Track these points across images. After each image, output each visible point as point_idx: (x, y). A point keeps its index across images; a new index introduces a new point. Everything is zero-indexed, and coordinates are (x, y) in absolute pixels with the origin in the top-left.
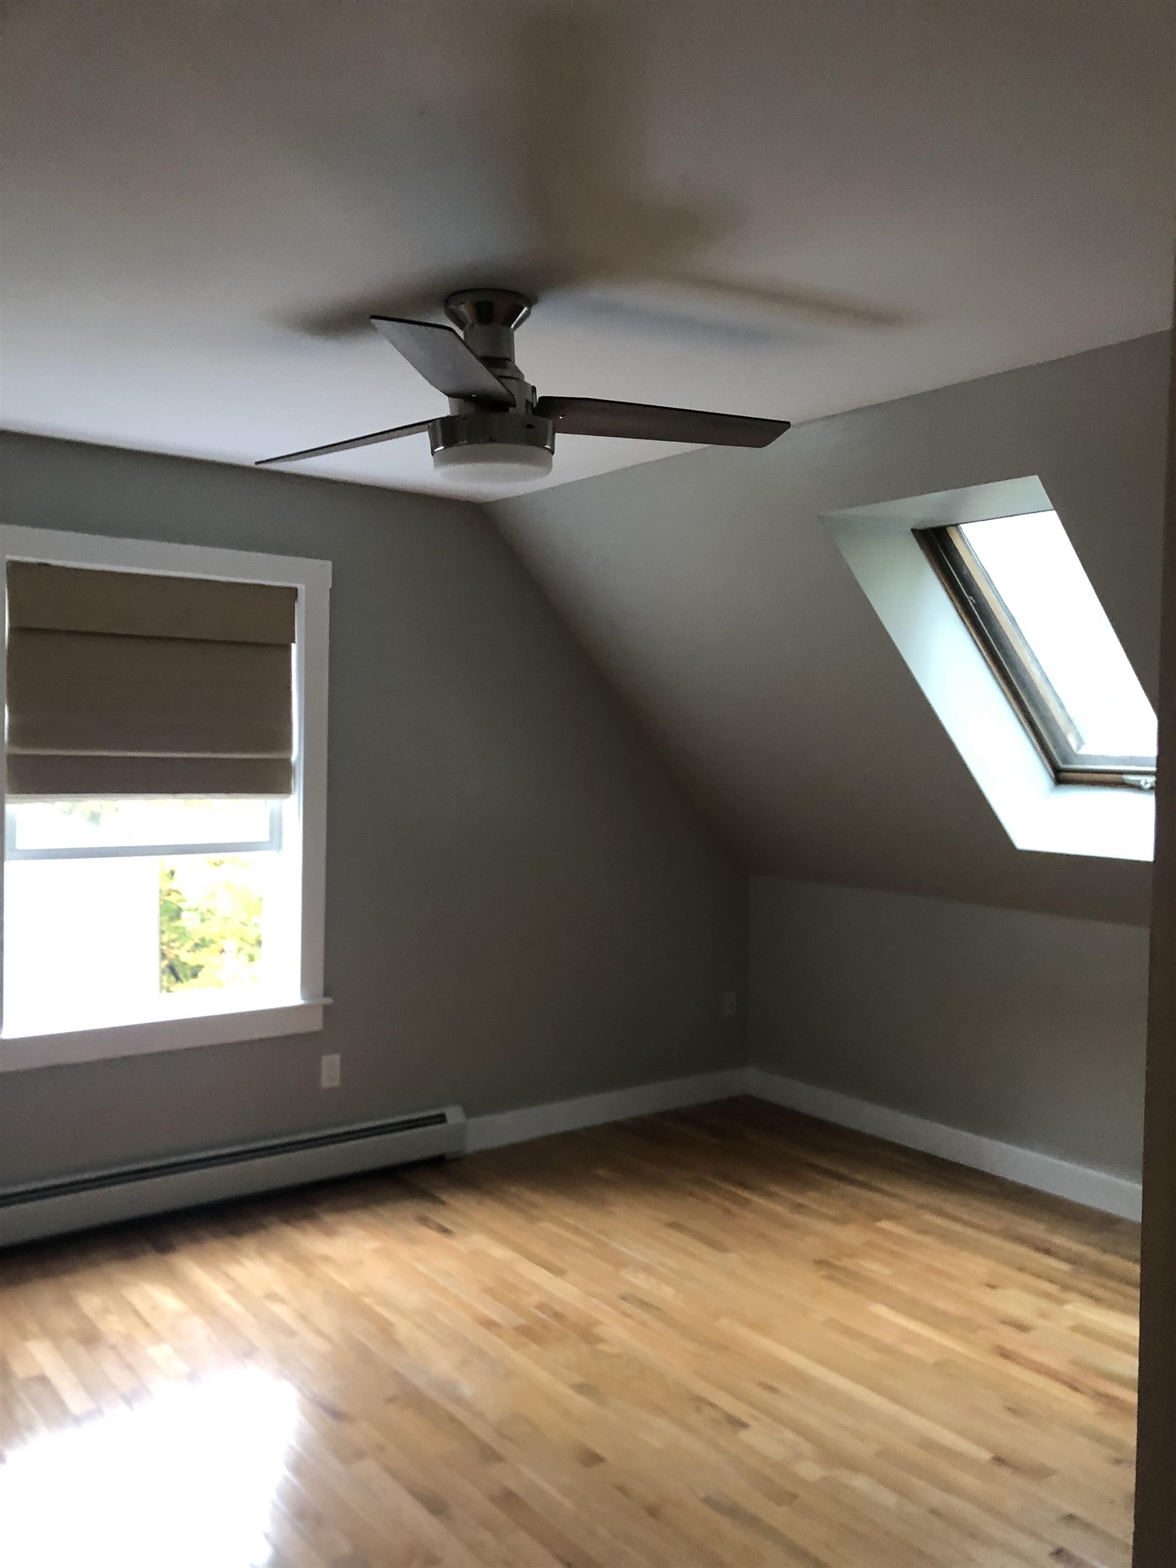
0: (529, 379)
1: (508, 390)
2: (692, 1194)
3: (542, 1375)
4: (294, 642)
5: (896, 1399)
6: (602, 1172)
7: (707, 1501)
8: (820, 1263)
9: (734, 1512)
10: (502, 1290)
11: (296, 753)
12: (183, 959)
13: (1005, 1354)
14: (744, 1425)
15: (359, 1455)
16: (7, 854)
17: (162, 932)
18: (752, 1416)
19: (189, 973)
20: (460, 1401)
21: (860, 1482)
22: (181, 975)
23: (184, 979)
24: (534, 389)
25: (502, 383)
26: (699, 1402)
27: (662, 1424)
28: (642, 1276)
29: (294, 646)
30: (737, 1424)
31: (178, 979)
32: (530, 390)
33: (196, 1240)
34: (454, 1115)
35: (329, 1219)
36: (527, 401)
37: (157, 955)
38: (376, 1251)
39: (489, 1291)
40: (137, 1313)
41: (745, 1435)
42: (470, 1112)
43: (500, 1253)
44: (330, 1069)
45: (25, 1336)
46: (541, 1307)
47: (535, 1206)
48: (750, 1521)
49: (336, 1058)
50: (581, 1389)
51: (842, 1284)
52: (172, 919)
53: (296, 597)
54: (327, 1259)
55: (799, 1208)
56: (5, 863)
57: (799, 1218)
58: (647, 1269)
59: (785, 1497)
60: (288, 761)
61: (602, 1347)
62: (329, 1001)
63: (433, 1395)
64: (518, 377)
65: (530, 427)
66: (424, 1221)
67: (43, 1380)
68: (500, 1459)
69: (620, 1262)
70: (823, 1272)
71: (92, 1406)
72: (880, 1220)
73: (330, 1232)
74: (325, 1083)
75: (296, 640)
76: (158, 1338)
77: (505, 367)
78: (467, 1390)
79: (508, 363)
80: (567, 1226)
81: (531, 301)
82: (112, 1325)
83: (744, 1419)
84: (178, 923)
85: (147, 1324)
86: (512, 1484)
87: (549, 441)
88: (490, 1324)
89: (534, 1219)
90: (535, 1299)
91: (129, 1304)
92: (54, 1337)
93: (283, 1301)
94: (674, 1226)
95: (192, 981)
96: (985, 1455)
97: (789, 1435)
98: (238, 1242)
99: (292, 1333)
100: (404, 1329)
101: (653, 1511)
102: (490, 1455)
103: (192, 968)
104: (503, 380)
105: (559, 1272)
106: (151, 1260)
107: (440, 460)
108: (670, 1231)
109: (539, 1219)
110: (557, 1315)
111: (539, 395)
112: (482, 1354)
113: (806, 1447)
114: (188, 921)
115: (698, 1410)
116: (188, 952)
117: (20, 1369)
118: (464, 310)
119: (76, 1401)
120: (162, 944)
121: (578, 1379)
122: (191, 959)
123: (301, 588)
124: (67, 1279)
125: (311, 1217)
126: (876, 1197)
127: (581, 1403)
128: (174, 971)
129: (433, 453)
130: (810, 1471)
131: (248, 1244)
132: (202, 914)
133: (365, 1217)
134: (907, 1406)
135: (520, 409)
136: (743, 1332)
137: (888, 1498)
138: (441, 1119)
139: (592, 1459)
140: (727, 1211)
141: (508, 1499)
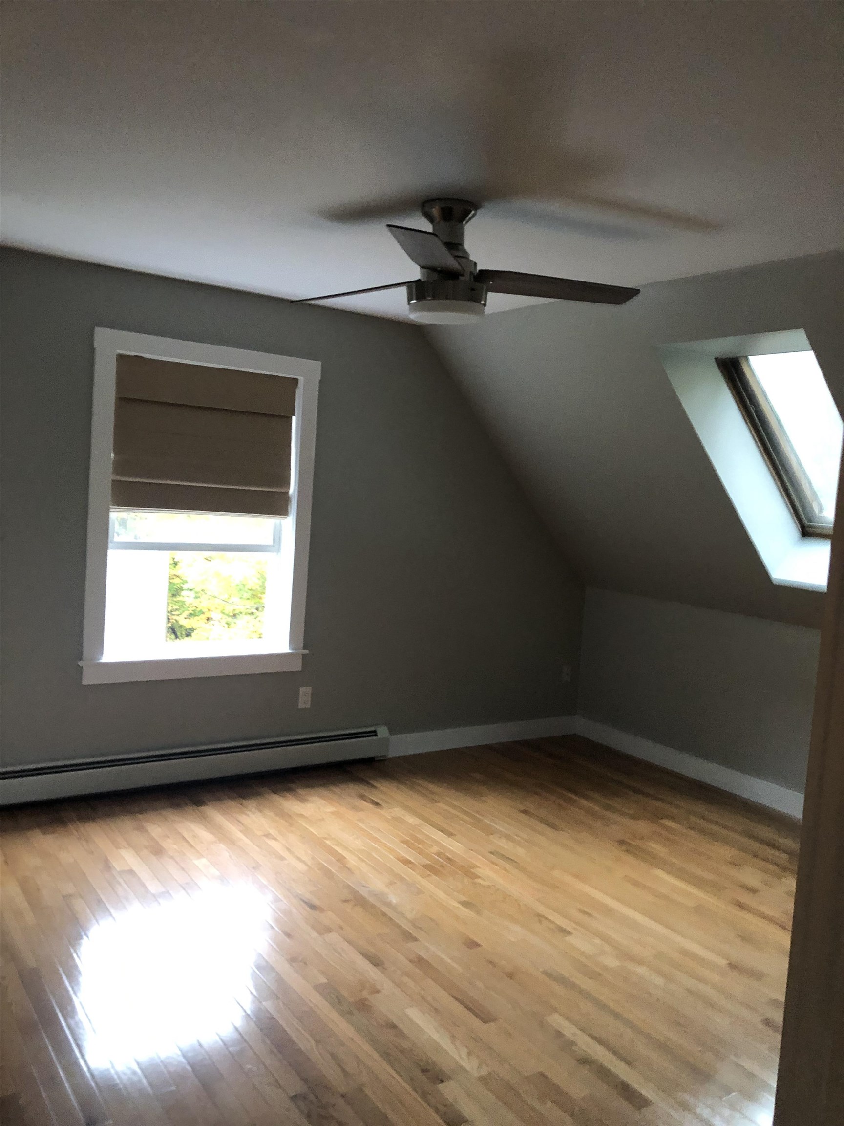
0: (472, 258)
1: (461, 267)
2: (536, 793)
3: (441, 895)
4: (294, 415)
5: (667, 926)
6: (478, 776)
7: (545, 973)
8: (621, 842)
9: (561, 980)
10: (413, 842)
11: (293, 489)
12: (181, 623)
13: (740, 906)
14: (569, 933)
15: (329, 930)
16: (110, 545)
17: (168, 604)
18: (574, 929)
19: (184, 633)
20: (389, 904)
21: (641, 970)
22: (179, 634)
23: (180, 638)
24: (475, 264)
25: (457, 261)
26: (540, 917)
27: (517, 928)
28: (504, 840)
29: (294, 418)
30: (565, 932)
31: (177, 637)
32: (473, 265)
33: (219, 799)
34: (383, 732)
35: (302, 792)
36: (471, 272)
37: (165, 620)
38: (333, 813)
39: (405, 842)
40: (184, 838)
41: (568, 938)
42: (392, 731)
43: (412, 820)
44: (305, 697)
45: (118, 848)
46: (439, 854)
47: (433, 793)
48: (573, 986)
49: (309, 689)
50: (465, 904)
51: (636, 856)
52: (174, 595)
53: (297, 385)
54: (302, 816)
55: (607, 808)
56: (108, 550)
57: (608, 814)
58: (508, 837)
59: (594, 975)
60: (287, 493)
61: (479, 881)
62: (306, 652)
63: (372, 900)
64: (465, 256)
65: (473, 290)
66: (362, 797)
67: (131, 872)
68: (416, 940)
69: (489, 831)
70: (624, 848)
71: (163, 890)
72: (662, 818)
73: (303, 800)
74: (301, 706)
75: (296, 414)
76: (200, 856)
77: (458, 250)
78: (394, 899)
79: (460, 247)
80: (455, 807)
81: (476, 206)
82: (169, 845)
83: (570, 930)
84: (178, 598)
85: (191, 846)
86: (423, 954)
87: (483, 299)
88: (407, 862)
89: (434, 801)
90: (435, 849)
91: (180, 834)
92: (136, 849)
93: (275, 839)
94: (525, 812)
95: (186, 638)
96: (723, 962)
97: (597, 941)
98: (245, 802)
99: (282, 858)
100: (352, 861)
101: (510, 976)
102: (409, 937)
103: (186, 630)
104: (458, 259)
105: (450, 835)
106: (190, 809)
107: (413, 308)
108: (523, 815)
109: (437, 802)
110: (449, 859)
111: (479, 268)
112: (402, 879)
113: (607, 948)
114: (186, 597)
115: (540, 922)
116: (185, 618)
117: (117, 865)
118: (435, 211)
119: (153, 887)
120: (168, 612)
121: (464, 899)
122: (187, 623)
123: (301, 379)
124: (140, 816)
125: (289, 790)
126: (659, 804)
127: (465, 911)
128: (174, 631)
129: (409, 304)
130: (611, 962)
131: (251, 804)
132: (197, 593)
133: (323, 791)
134: (674, 930)
135: (467, 277)
136: (568, 879)
137: (659, 981)
138: (374, 733)
139: (473, 944)
140: (560, 805)
141: (420, 962)
